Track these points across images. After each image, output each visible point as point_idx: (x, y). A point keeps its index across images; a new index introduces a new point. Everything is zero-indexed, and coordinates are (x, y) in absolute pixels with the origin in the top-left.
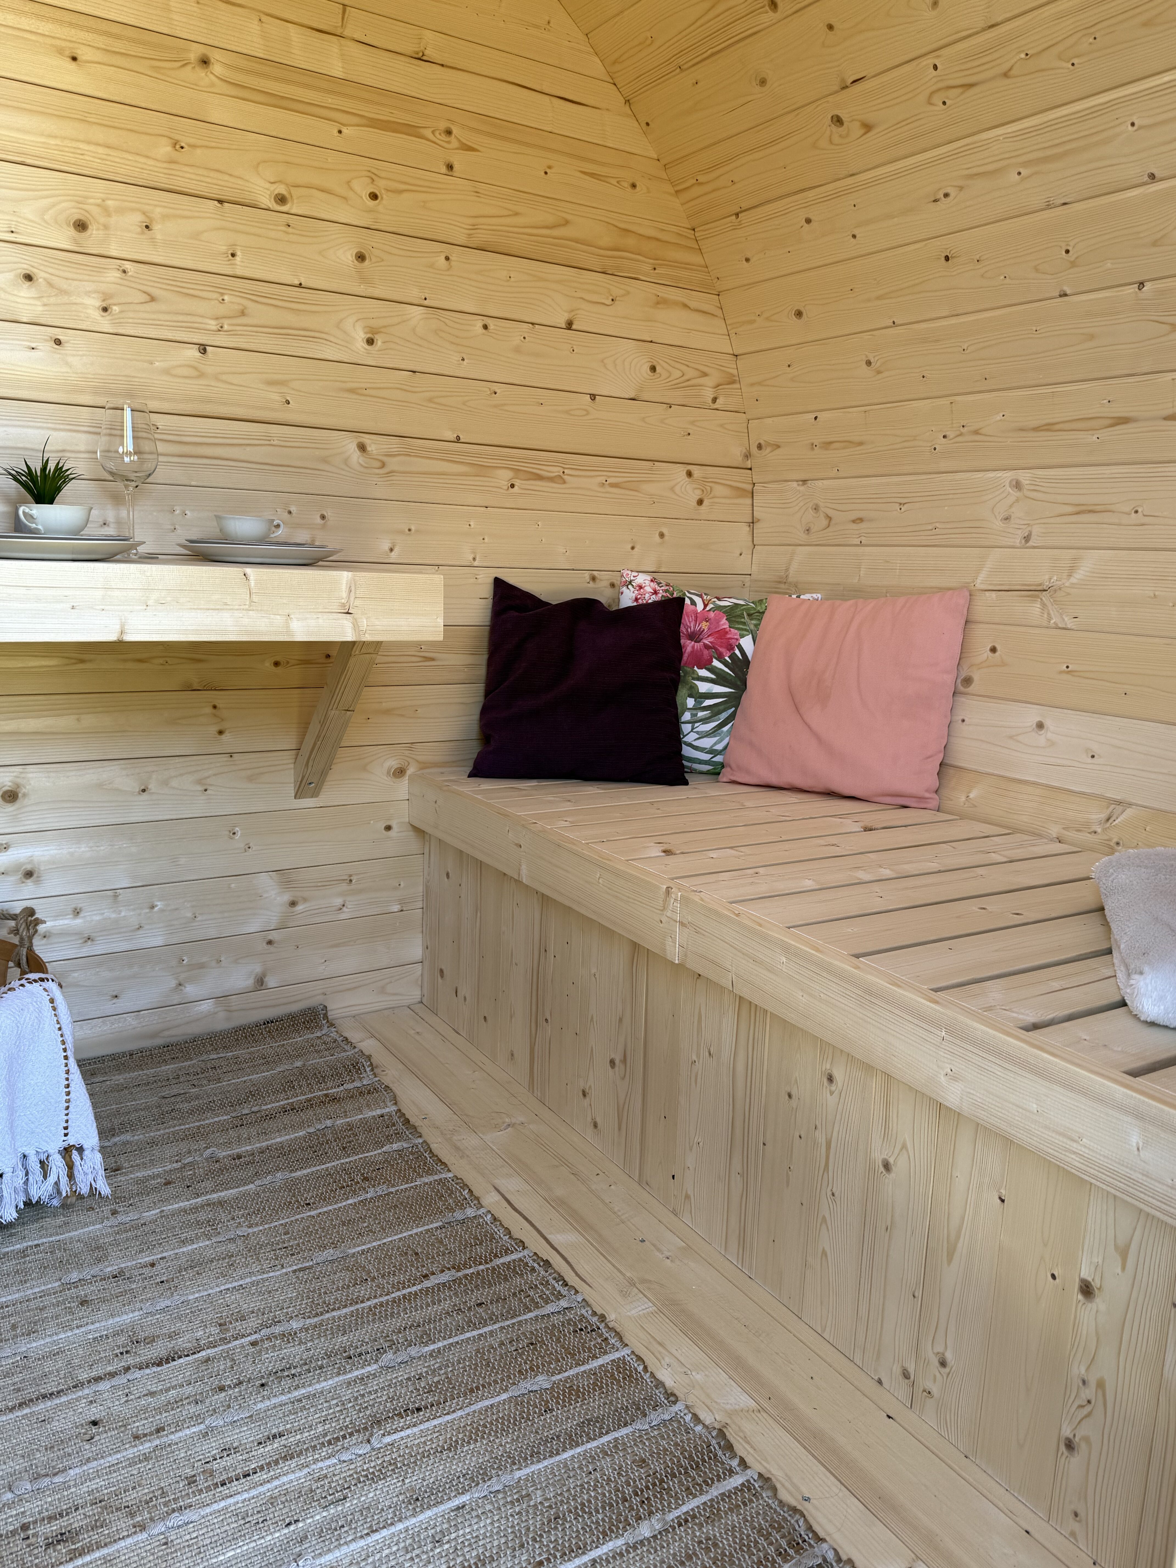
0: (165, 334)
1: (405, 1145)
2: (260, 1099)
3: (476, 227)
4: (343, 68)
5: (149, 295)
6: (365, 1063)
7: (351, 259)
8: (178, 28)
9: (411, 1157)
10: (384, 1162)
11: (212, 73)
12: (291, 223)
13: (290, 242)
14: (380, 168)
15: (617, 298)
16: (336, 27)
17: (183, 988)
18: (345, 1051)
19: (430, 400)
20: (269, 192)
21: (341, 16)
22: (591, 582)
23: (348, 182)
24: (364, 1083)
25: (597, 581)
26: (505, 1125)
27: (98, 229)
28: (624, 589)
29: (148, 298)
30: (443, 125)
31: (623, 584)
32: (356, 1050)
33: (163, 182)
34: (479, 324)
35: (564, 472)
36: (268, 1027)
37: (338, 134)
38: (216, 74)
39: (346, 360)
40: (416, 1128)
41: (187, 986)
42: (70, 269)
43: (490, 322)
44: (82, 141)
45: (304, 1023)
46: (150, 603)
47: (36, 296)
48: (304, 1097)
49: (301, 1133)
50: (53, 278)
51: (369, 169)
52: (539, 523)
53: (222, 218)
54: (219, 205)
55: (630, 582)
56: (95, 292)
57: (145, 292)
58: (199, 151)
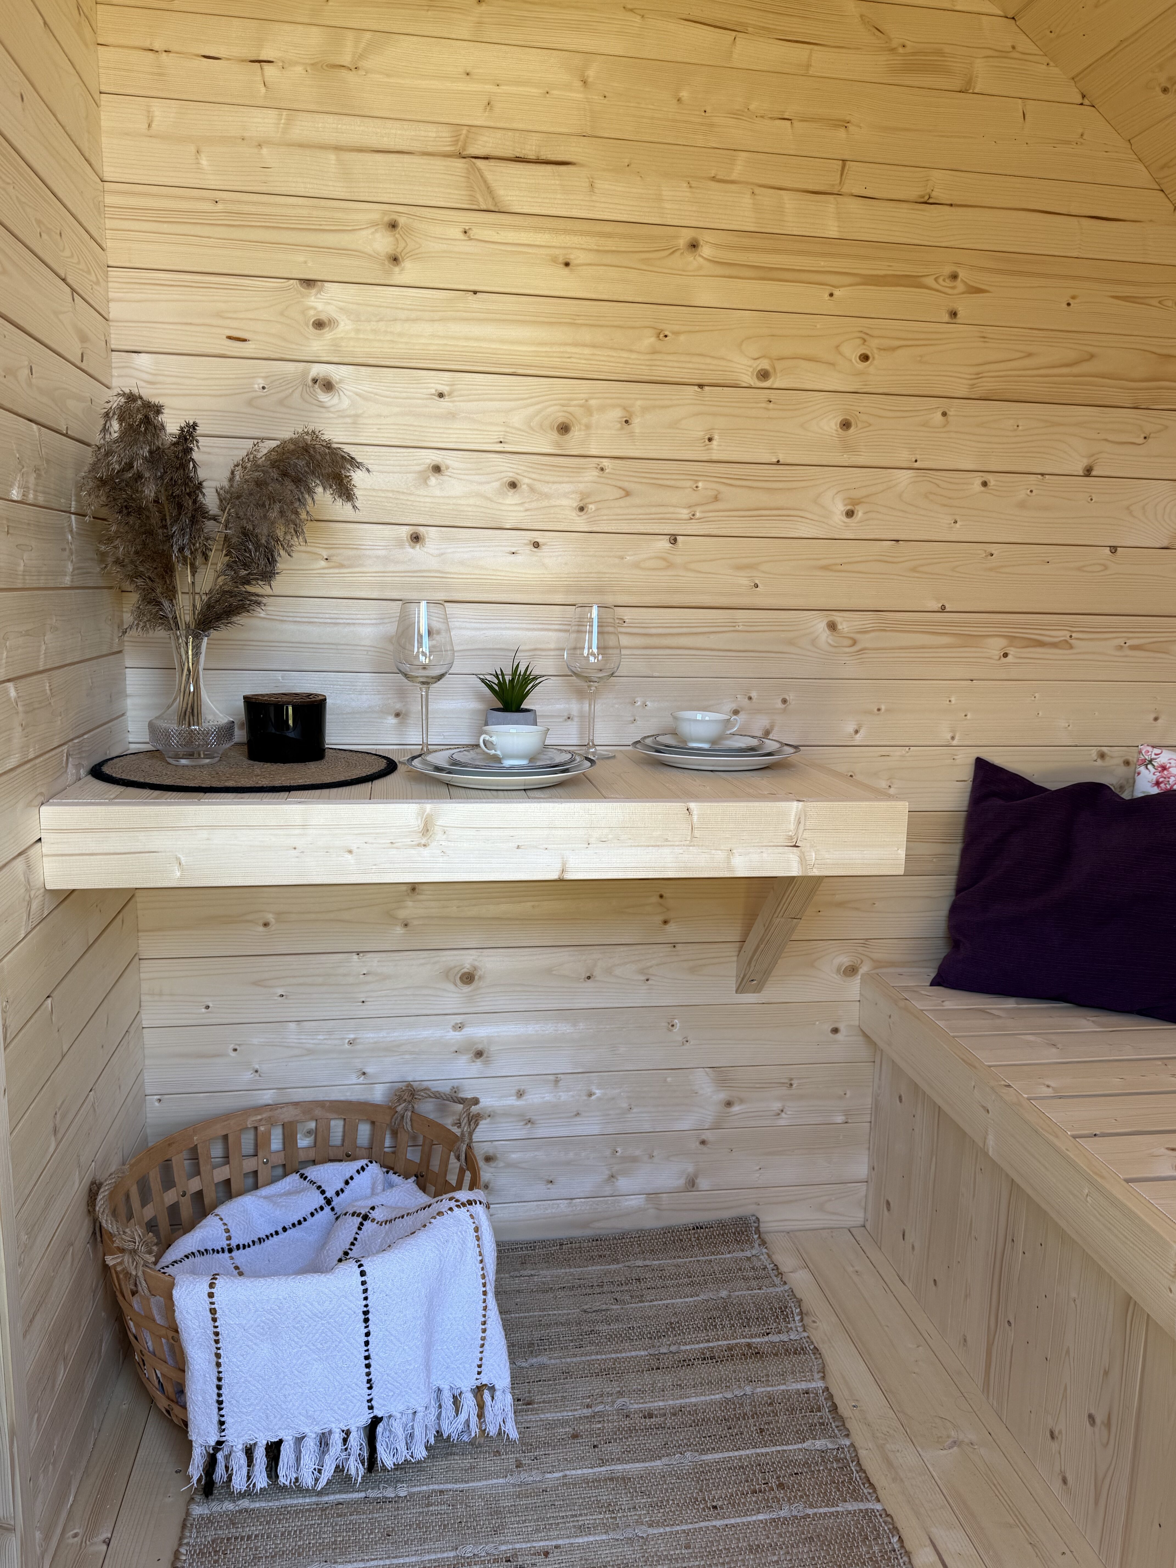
0: (638, 527)
1: (830, 1446)
2: (679, 1334)
3: (981, 375)
4: (839, 227)
5: (624, 490)
6: (794, 1309)
7: (835, 428)
8: (669, 216)
9: (835, 1465)
10: (804, 1465)
11: (700, 256)
12: (772, 398)
13: (771, 418)
14: (872, 326)
15: (1152, 435)
16: (833, 185)
17: (615, 1180)
18: (775, 1285)
19: (914, 569)
20: (751, 369)
21: (839, 173)
22: (1099, 760)
23: (837, 347)
24: (792, 1337)
25: (1107, 759)
26: (951, 1440)
27: (580, 430)
28: (1142, 769)
29: (623, 493)
30: (948, 270)
31: (1140, 762)
32: (787, 1287)
33: (645, 372)
34: (978, 482)
35: (1071, 636)
36: (697, 1233)
37: (829, 298)
38: (704, 256)
39: (821, 536)
40: (844, 1422)
41: (619, 1178)
42: (552, 473)
43: (992, 479)
44: (570, 345)
45: (734, 1234)
46: (592, 840)
47: (520, 502)
48: (725, 1342)
49: (717, 1396)
50: (536, 483)
51: (860, 329)
52: (1036, 695)
53: (702, 402)
54: (699, 390)
55: (1151, 761)
56: (573, 492)
57: (620, 488)
58: (682, 338)
